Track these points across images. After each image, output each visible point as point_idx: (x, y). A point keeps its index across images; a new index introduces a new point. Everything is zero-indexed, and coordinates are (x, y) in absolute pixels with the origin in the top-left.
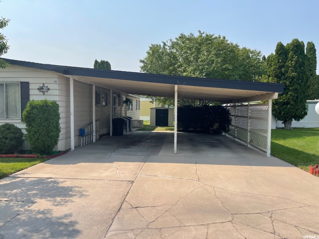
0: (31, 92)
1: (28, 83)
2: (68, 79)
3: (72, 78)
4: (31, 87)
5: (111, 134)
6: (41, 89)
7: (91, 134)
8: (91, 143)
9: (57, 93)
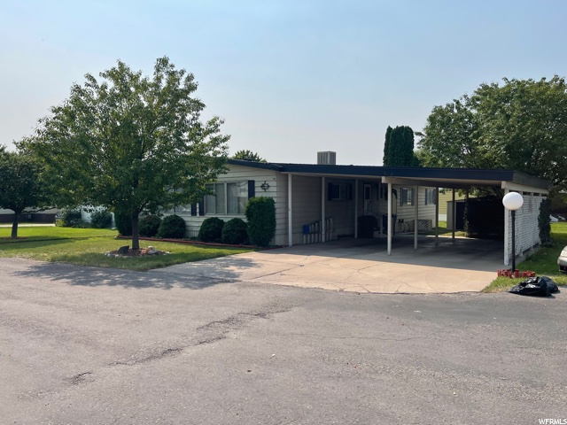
0: (256, 190)
1: (253, 182)
2: (287, 175)
3: (290, 175)
4: (256, 184)
5: (356, 236)
6: (262, 186)
7: (319, 232)
8: (319, 242)
9: (275, 189)
